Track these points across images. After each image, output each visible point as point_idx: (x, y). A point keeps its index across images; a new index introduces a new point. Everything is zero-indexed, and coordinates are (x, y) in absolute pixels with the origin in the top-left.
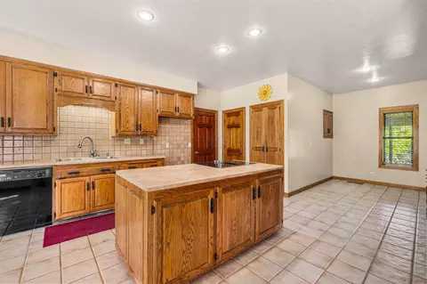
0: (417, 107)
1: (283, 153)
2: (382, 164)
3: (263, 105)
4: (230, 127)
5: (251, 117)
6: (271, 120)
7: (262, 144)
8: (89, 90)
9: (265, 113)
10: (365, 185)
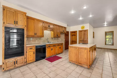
0: (113, 31)
1: (88, 42)
2: (106, 44)
3: (82, 31)
4: (72, 35)
5: (79, 33)
6: (84, 34)
7: (82, 39)
8: (49, 26)
9: (83, 32)
10: (102, 49)
